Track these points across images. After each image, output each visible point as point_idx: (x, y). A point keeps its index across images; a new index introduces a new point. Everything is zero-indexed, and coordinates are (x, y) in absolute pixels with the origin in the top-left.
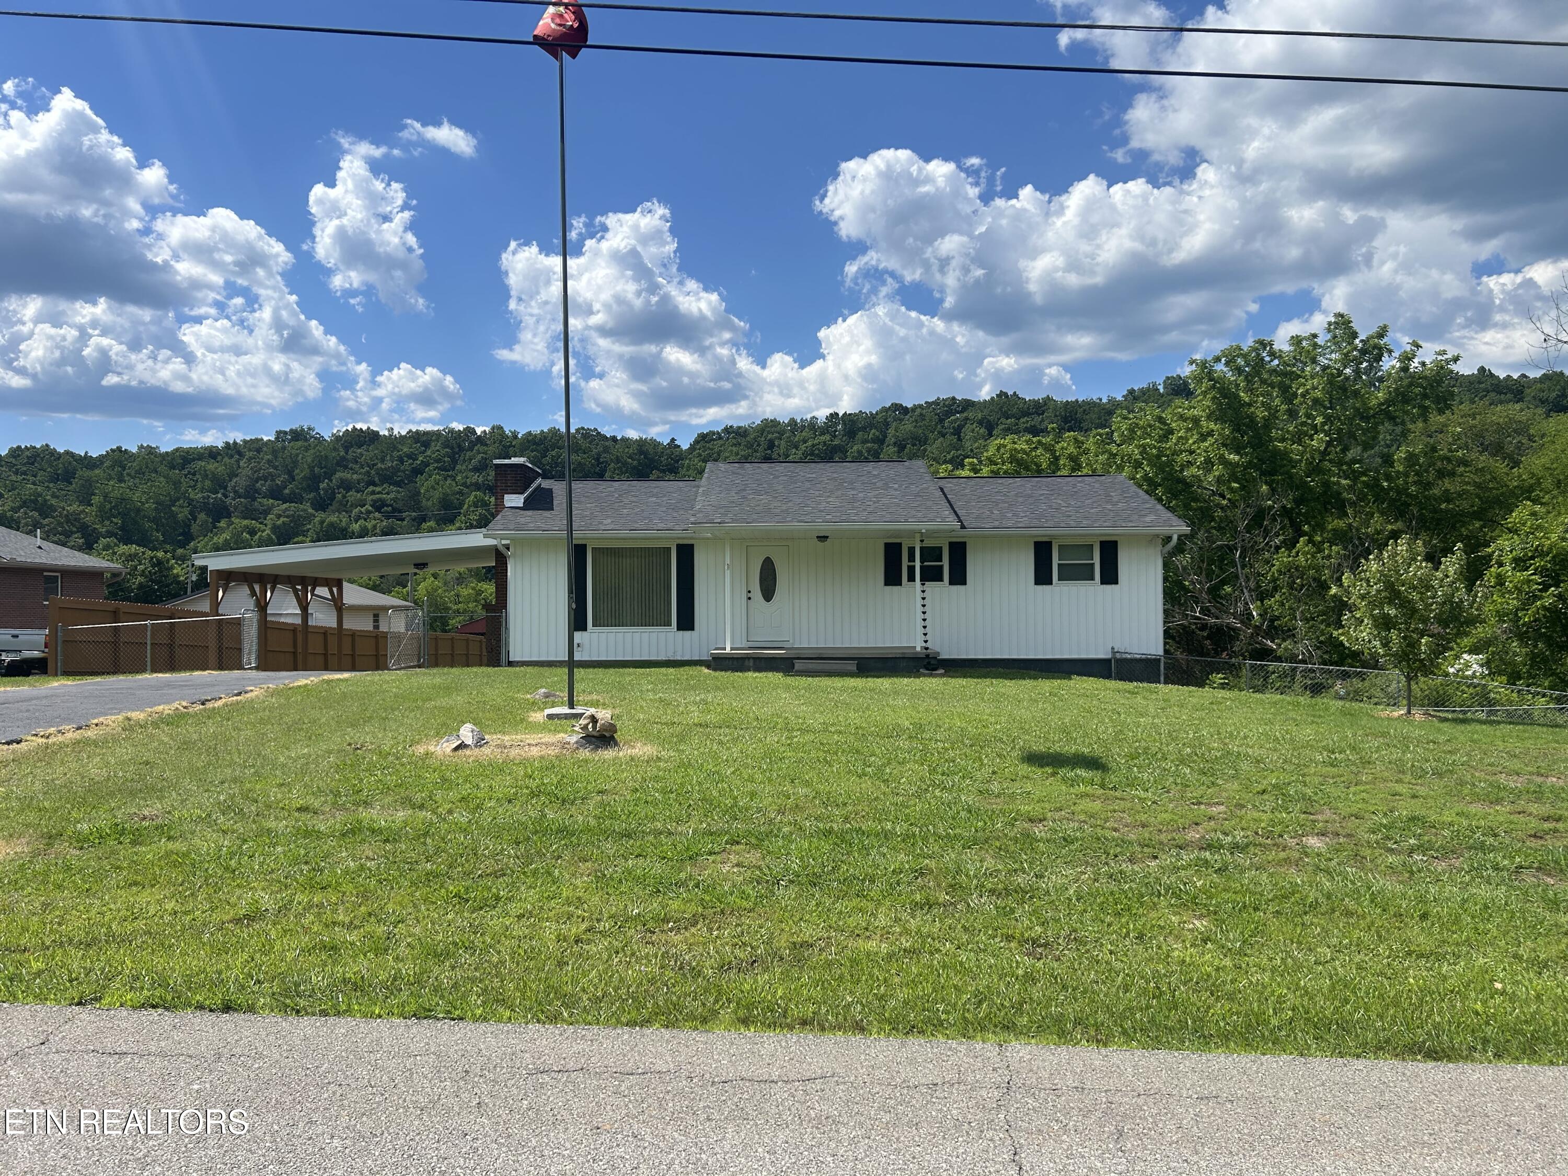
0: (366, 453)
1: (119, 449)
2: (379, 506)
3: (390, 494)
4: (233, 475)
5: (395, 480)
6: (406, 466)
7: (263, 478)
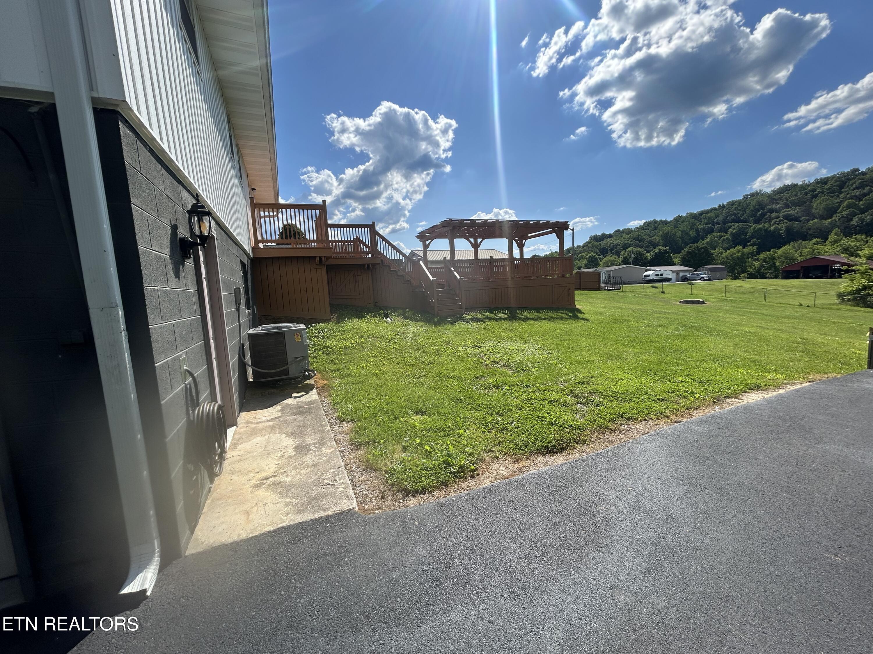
0: (786, 195)
1: (679, 216)
2: (787, 217)
3: (796, 210)
4: (717, 216)
5: (800, 203)
6: (809, 196)
7: (732, 215)
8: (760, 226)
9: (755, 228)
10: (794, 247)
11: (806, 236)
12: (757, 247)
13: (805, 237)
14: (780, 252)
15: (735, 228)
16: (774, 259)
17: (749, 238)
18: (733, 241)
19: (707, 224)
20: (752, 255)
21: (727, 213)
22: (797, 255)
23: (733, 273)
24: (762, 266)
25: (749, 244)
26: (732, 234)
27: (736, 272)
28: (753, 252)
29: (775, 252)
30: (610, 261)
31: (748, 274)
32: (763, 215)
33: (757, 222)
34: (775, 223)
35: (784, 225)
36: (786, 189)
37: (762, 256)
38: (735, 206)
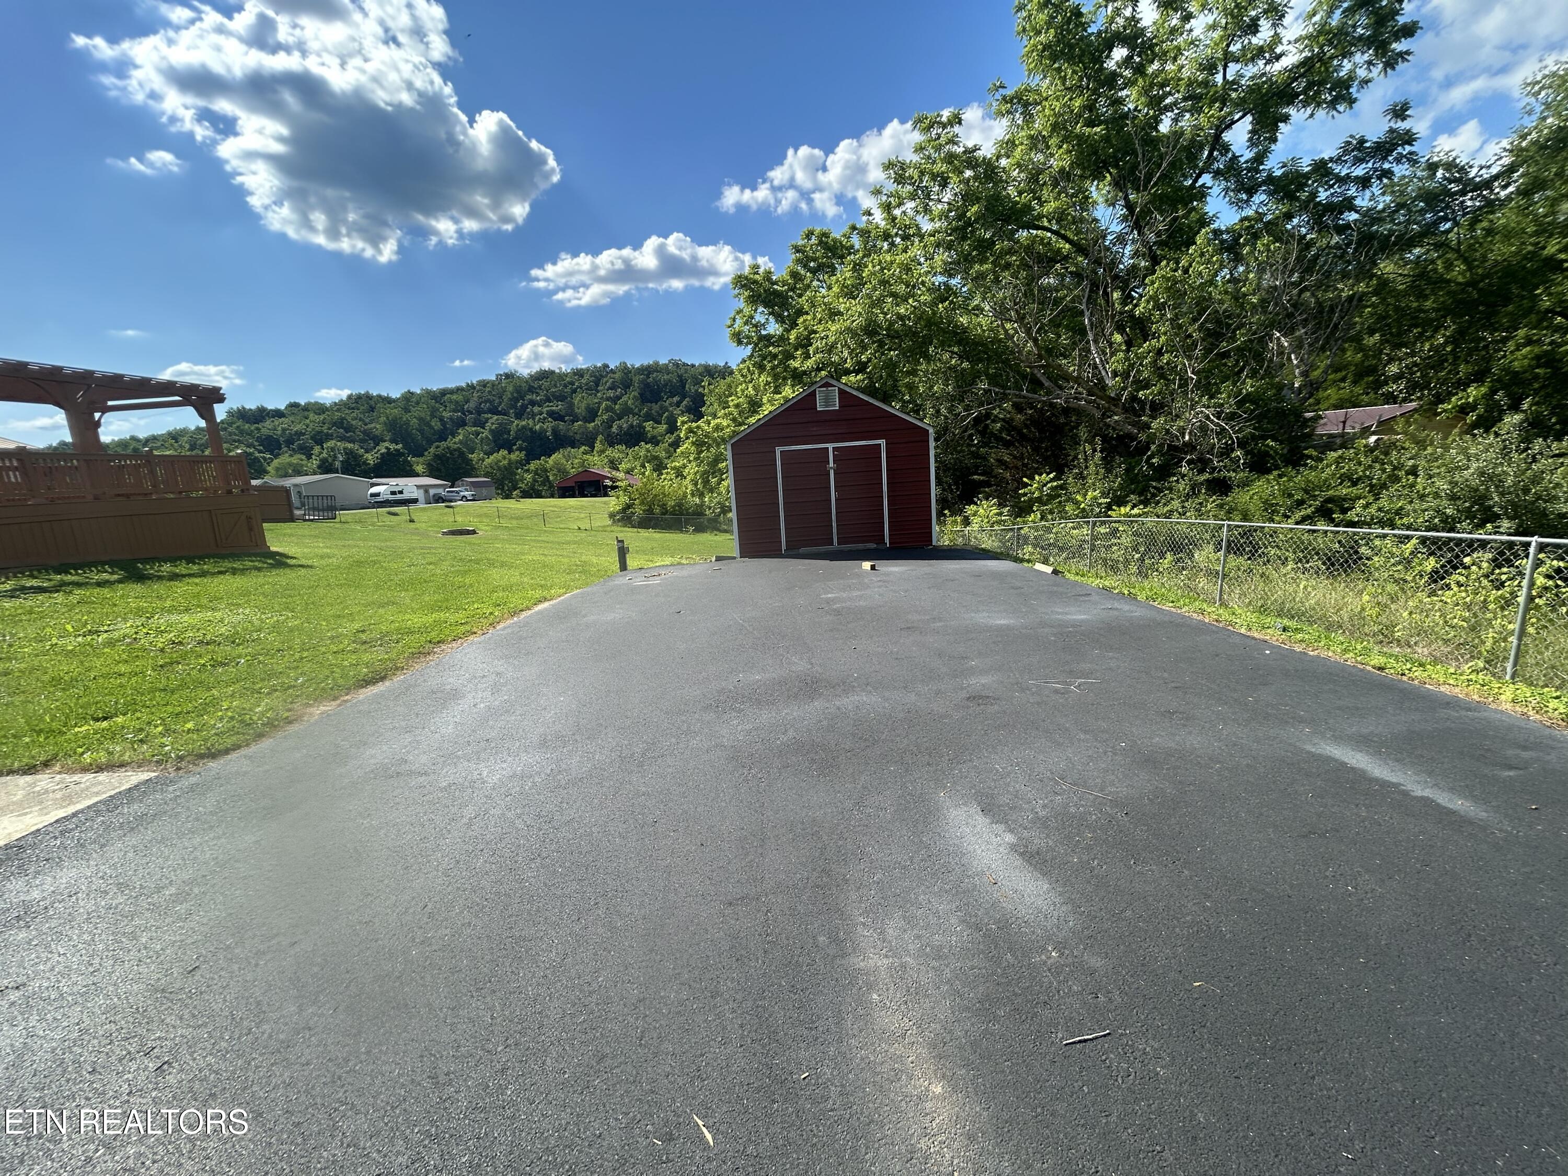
0: (545, 383)
1: (409, 391)
2: (551, 414)
3: (558, 407)
4: (467, 401)
5: (561, 398)
6: (568, 390)
7: (486, 402)
8: (524, 423)
9: (518, 425)
10: (564, 456)
11: (574, 442)
12: (524, 452)
13: (573, 444)
14: (551, 461)
15: (493, 421)
16: (546, 471)
17: (513, 439)
18: (495, 441)
19: (455, 411)
20: (521, 464)
21: (480, 397)
22: (568, 467)
23: (502, 489)
24: (535, 481)
25: (515, 447)
26: (491, 431)
27: (506, 488)
28: (522, 460)
29: (547, 462)
30: (290, 464)
31: (521, 492)
32: (524, 407)
33: (519, 416)
34: (539, 421)
35: (550, 425)
36: (544, 375)
37: (533, 466)
38: (487, 389)
